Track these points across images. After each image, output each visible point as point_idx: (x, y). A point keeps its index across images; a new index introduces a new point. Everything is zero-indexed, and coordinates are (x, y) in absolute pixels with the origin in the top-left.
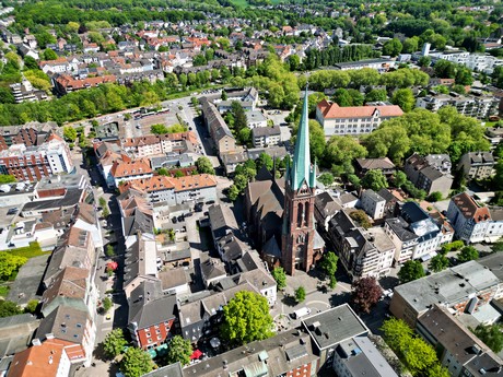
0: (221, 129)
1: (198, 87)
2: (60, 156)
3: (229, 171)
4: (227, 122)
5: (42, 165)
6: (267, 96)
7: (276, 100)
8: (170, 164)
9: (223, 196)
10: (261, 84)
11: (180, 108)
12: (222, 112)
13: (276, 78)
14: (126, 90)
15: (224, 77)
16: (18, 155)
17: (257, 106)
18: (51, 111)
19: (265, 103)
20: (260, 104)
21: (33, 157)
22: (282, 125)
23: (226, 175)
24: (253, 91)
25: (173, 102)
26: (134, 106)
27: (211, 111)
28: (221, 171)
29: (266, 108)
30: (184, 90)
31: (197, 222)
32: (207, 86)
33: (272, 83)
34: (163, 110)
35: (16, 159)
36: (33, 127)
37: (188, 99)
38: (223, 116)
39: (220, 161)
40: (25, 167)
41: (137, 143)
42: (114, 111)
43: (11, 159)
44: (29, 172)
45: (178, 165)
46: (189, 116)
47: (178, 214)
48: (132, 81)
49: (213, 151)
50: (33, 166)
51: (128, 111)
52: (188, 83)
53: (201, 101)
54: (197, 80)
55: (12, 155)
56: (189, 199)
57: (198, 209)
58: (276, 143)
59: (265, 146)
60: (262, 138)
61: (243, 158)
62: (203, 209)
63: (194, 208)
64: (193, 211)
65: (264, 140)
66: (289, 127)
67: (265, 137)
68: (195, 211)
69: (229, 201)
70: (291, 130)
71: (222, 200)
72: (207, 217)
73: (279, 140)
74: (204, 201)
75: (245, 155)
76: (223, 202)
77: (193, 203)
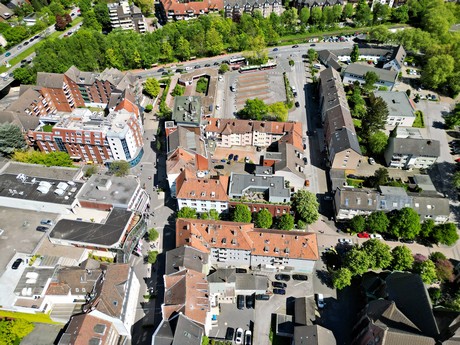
0: (342, 131)
1: (320, 28)
2: (123, 141)
3: (341, 215)
4: (352, 104)
5: (101, 146)
6: (420, 62)
7: (436, 78)
9: (323, 267)
10: (415, 41)
11: (291, 63)
12: (347, 81)
13: (439, 33)
14: (231, 24)
15: (357, 17)
16: (77, 129)
17: (401, 79)
18: (140, 50)
19: (414, 74)
20: (405, 75)
21: (92, 135)
22: (437, 125)
23: (334, 220)
24: (401, 52)
25: (285, 50)
26: (234, 50)
27: (332, 82)
29: (415, 83)
30: (302, 32)
31: (274, 317)
32: (333, 28)
33: (434, 44)
34: (270, 63)
35: (73, 132)
36: (110, 79)
37: (304, 48)
38: (347, 89)
39: (329, 183)
40: (83, 145)
41: (224, 128)
42: (210, 54)
43: (69, 132)
44: (88, 150)
45: (266, 195)
46: (299, 80)
47: (249, 293)
48: (241, 11)
49: (322, 160)
50: (92, 146)
51: (227, 57)
52: (311, 21)
53: (322, 57)
54: (322, 19)
55: (70, 127)
56: (269, 266)
57: (279, 288)
58: (426, 167)
59: (405, 168)
60: (405, 157)
61: (370, 204)
62: (286, 289)
63: (275, 284)
64: (271, 288)
65: (408, 160)
66: (448, 133)
67: (410, 156)
68: (275, 291)
69: (330, 285)
70: (452, 139)
71: (320, 274)
72: (289, 318)
73: (431, 163)
74: (291, 273)
75: (373, 198)
76: (319, 280)
77: (275, 272)
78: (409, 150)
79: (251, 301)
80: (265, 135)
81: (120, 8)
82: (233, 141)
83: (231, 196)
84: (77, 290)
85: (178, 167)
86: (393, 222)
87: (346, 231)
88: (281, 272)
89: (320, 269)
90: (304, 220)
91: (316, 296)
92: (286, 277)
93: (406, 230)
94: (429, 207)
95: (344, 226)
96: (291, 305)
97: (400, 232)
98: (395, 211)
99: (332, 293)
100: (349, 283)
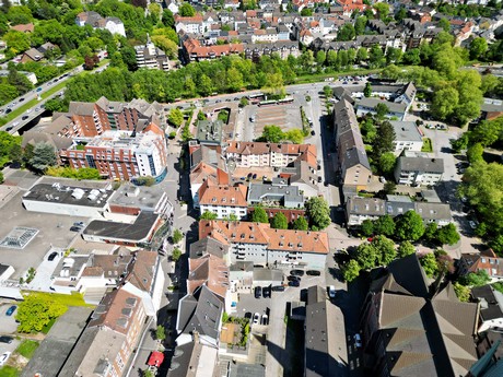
0: (353, 150)
1: (336, 69)
2: (150, 157)
3: (352, 222)
4: (364, 132)
5: (129, 163)
6: (429, 98)
7: (443, 109)
8: (272, 197)
9: (335, 265)
10: (425, 79)
11: (308, 99)
12: (360, 113)
13: (447, 72)
14: (250, 64)
15: (371, 60)
16: (108, 147)
17: (411, 111)
19: (424, 107)
20: (415, 109)
21: (122, 152)
22: (445, 150)
23: (346, 226)
24: (411, 89)
25: (300, 88)
26: (254, 88)
27: (344, 112)
28: (340, 216)
29: (424, 115)
30: (318, 72)
31: (289, 305)
32: (348, 70)
33: (440, 80)
34: (287, 98)
35: (104, 150)
36: (138, 108)
37: (320, 86)
38: (359, 120)
39: (342, 197)
40: (112, 162)
41: (243, 149)
42: (231, 91)
43: (100, 150)
44: (116, 167)
45: (282, 202)
46: (315, 112)
47: (265, 284)
48: (260, 54)
49: (335, 178)
50: (121, 162)
51: (247, 93)
52: (326, 63)
53: (336, 93)
54: (338, 61)
55: (102, 145)
56: (284, 262)
57: (294, 281)
58: (432, 184)
59: (414, 185)
60: (412, 174)
61: (378, 209)
62: (300, 283)
63: (289, 278)
64: (286, 282)
65: (415, 177)
66: (455, 157)
67: (417, 173)
68: (289, 284)
69: (342, 279)
70: (458, 161)
71: (332, 271)
72: (303, 304)
73: (437, 180)
74: (305, 269)
75: (380, 205)
76: (331, 276)
77: (290, 267)
78: (415, 167)
79: (267, 292)
80: (282, 156)
81: (146, 50)
82: (252, 162)
83: (249, 202)
84: (110, 273)
85: (201, 177)
86: (399, 225)
87: (356, 237)
88: (295, 268)
89: (333, 266)
90: (317, 225)
91: (328, 288)
92: (301, 273)
93: (411, 231)
94: (432, 212)
95: (355, 232)
96: (304, 295)
97: (406, 235)
98: (400, 216)
99: (343, 286)
100: (358, 274)
